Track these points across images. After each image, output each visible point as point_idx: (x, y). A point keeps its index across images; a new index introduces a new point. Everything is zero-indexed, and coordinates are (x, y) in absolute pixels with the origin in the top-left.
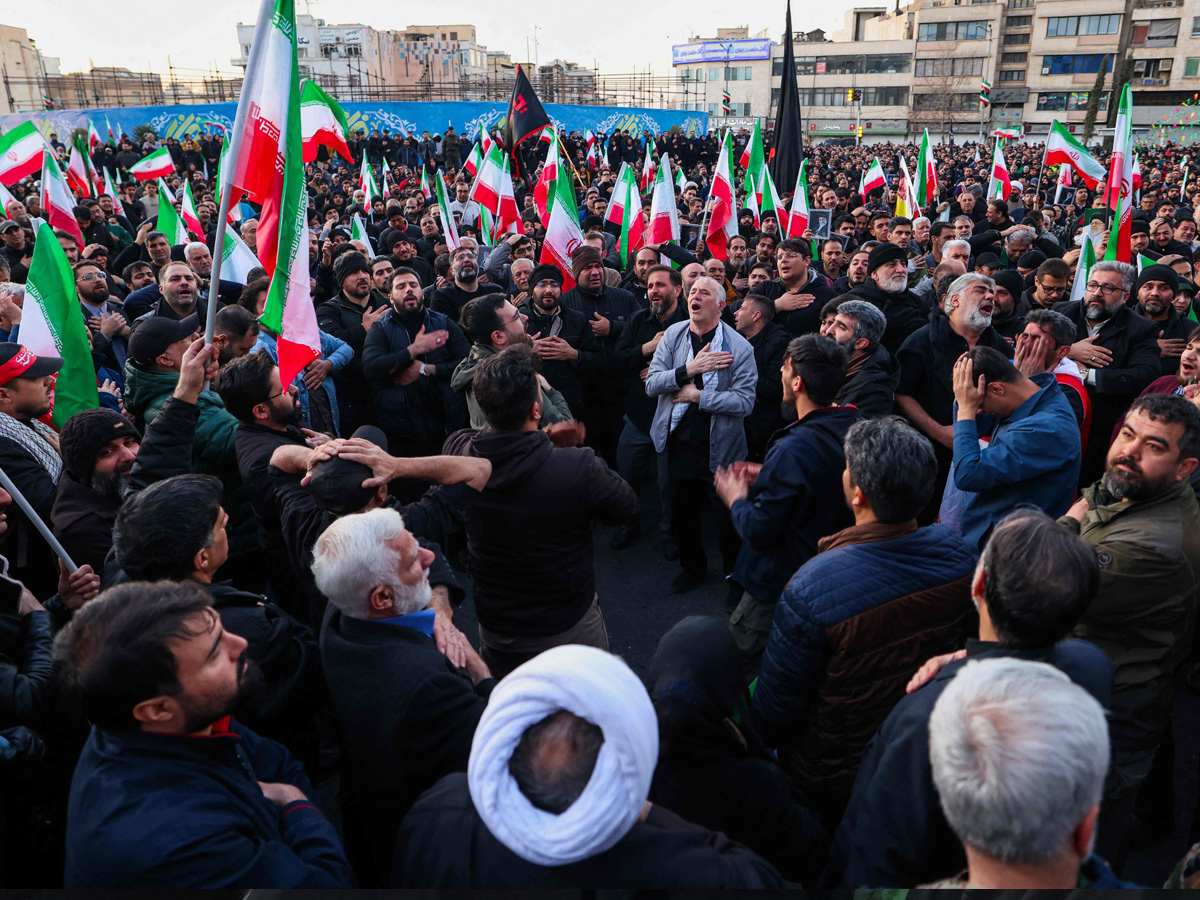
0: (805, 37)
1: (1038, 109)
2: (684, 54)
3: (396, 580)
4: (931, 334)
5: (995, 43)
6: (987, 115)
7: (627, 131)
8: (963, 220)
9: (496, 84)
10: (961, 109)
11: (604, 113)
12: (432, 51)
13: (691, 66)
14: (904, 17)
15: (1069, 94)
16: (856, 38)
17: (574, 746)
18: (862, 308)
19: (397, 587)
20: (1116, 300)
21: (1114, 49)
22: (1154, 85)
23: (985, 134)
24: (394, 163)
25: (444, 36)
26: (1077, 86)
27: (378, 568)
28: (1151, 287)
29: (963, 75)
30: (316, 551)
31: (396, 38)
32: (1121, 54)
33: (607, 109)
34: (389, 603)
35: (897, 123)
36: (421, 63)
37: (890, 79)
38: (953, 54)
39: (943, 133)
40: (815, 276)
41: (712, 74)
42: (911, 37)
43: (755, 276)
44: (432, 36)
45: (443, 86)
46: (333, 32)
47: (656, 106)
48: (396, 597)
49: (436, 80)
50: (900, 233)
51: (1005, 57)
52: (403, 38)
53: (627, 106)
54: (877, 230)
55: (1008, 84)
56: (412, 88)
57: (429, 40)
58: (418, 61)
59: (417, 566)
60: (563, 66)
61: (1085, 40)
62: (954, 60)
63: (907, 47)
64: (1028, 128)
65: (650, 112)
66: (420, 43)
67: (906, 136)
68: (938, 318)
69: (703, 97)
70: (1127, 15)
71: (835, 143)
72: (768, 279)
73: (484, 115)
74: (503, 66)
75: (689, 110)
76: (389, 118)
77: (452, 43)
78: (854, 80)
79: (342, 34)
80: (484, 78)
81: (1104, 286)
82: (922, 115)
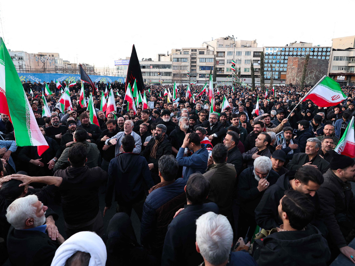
0: (147, 60)
1: (199, 77)
2: (118, 63)
3: (35, 216)
4: (176, 131)
5: (189, 63)
6: (189, 79)
7: (103, 82)
8: (187, 103)
9: (66, 69)
10: (183, 77)
11: (96, 77)
12: (46, 59)
13: (119, 66)
14: (169, 56)
15: (205, 74)
16: (159, 61)
17: (82, 261)
18: (162, 126)
19: (35, 218)
20: (215, 121)
21: (213, 65)
22: (221, 73)
23: (189, 83)
24: (34, 90)
25: (50, 56)
26: (207, 73)
27: (29, 213)
28: (222, 117)
29: (183, 70)
30: (8, 210)
31: (35, 55)
32: (214, 66)
33: (97, 76)
34: (32, 223)
35: (170, 80)
36: (43, 62)
37: (167, 70)
38: (181, 65)
39: (180, 82)
40: (151, 119)
41: (125, 68)
42: (171, 61)
43: (136, 119)
44: (46, 55)
45: (49, 69)
46: (14, 53)
47: (111, 75)
48: (34, 221)
49: (48, 67)
50: (170, 106)
51: (192, 66)
52: (37, 56)
53: (103, 75)
54: (165, 106)
55: (193, 72)
56: (40, 70)
57: (45, 57)
58: (42, 62)
59: (42, 211)
60: (85, 64)
61: (207, 63)
62: (181, 66)
63: (170, 63)
64: (198, 81)
65: (109, 77)
66: (42, 57)
67: (172, 83)
68: (177, 127)
69: (123, 73)
70: (215, 59)
71: (156, 85)
72: (139, 119)
73: (62, 77)
74: (68, 64)
75: (119, 76)
76: (32, 78)
77: (52, 57)
78: (159, 70)
79: (17, 54)
80: (62, 67)
81: (213, 118)
82: (175, 78)
